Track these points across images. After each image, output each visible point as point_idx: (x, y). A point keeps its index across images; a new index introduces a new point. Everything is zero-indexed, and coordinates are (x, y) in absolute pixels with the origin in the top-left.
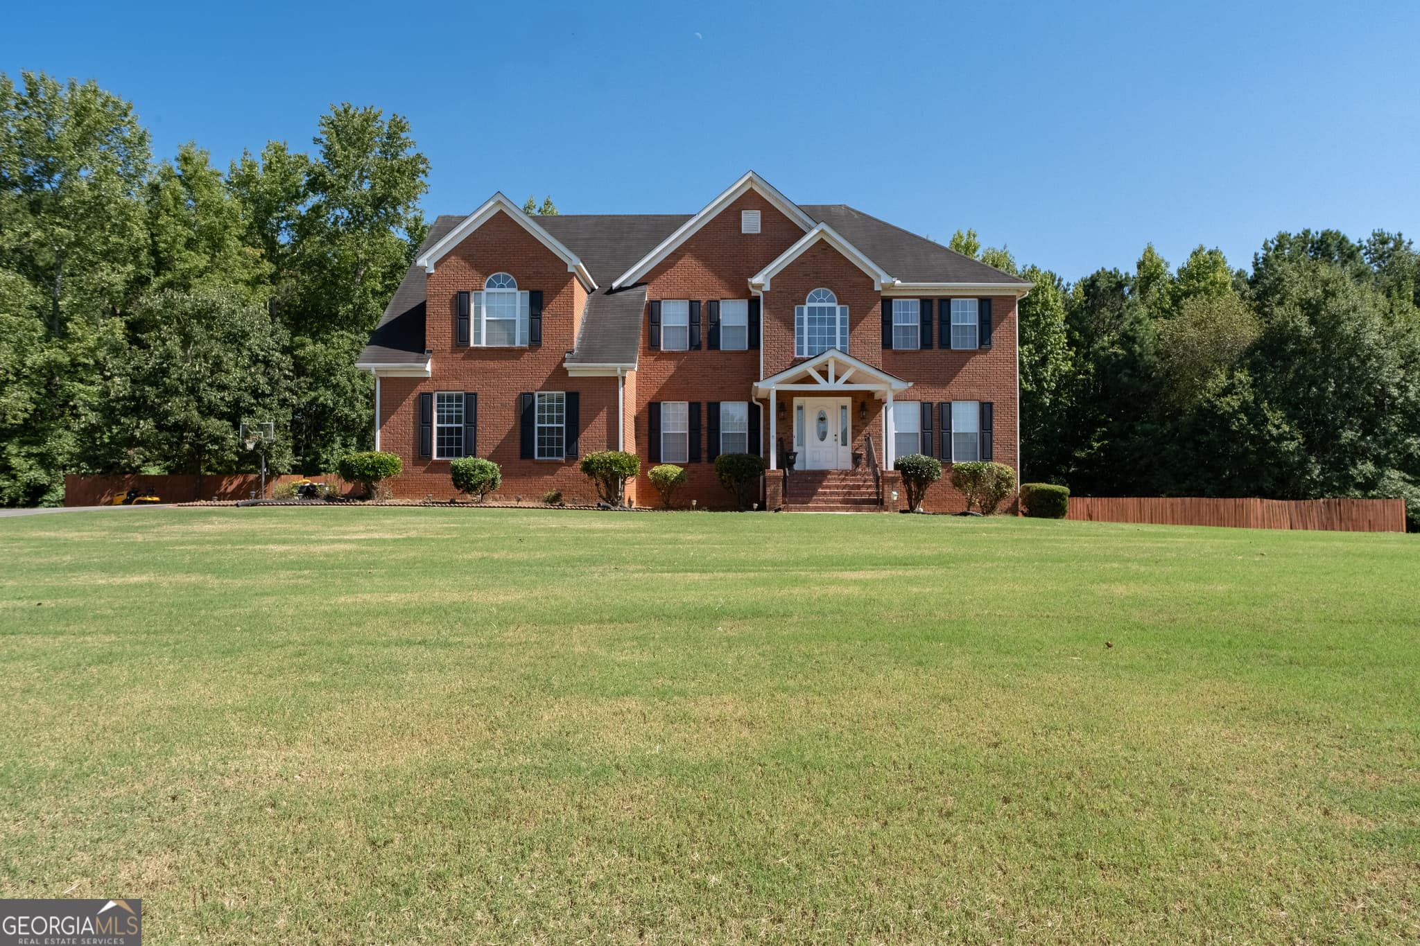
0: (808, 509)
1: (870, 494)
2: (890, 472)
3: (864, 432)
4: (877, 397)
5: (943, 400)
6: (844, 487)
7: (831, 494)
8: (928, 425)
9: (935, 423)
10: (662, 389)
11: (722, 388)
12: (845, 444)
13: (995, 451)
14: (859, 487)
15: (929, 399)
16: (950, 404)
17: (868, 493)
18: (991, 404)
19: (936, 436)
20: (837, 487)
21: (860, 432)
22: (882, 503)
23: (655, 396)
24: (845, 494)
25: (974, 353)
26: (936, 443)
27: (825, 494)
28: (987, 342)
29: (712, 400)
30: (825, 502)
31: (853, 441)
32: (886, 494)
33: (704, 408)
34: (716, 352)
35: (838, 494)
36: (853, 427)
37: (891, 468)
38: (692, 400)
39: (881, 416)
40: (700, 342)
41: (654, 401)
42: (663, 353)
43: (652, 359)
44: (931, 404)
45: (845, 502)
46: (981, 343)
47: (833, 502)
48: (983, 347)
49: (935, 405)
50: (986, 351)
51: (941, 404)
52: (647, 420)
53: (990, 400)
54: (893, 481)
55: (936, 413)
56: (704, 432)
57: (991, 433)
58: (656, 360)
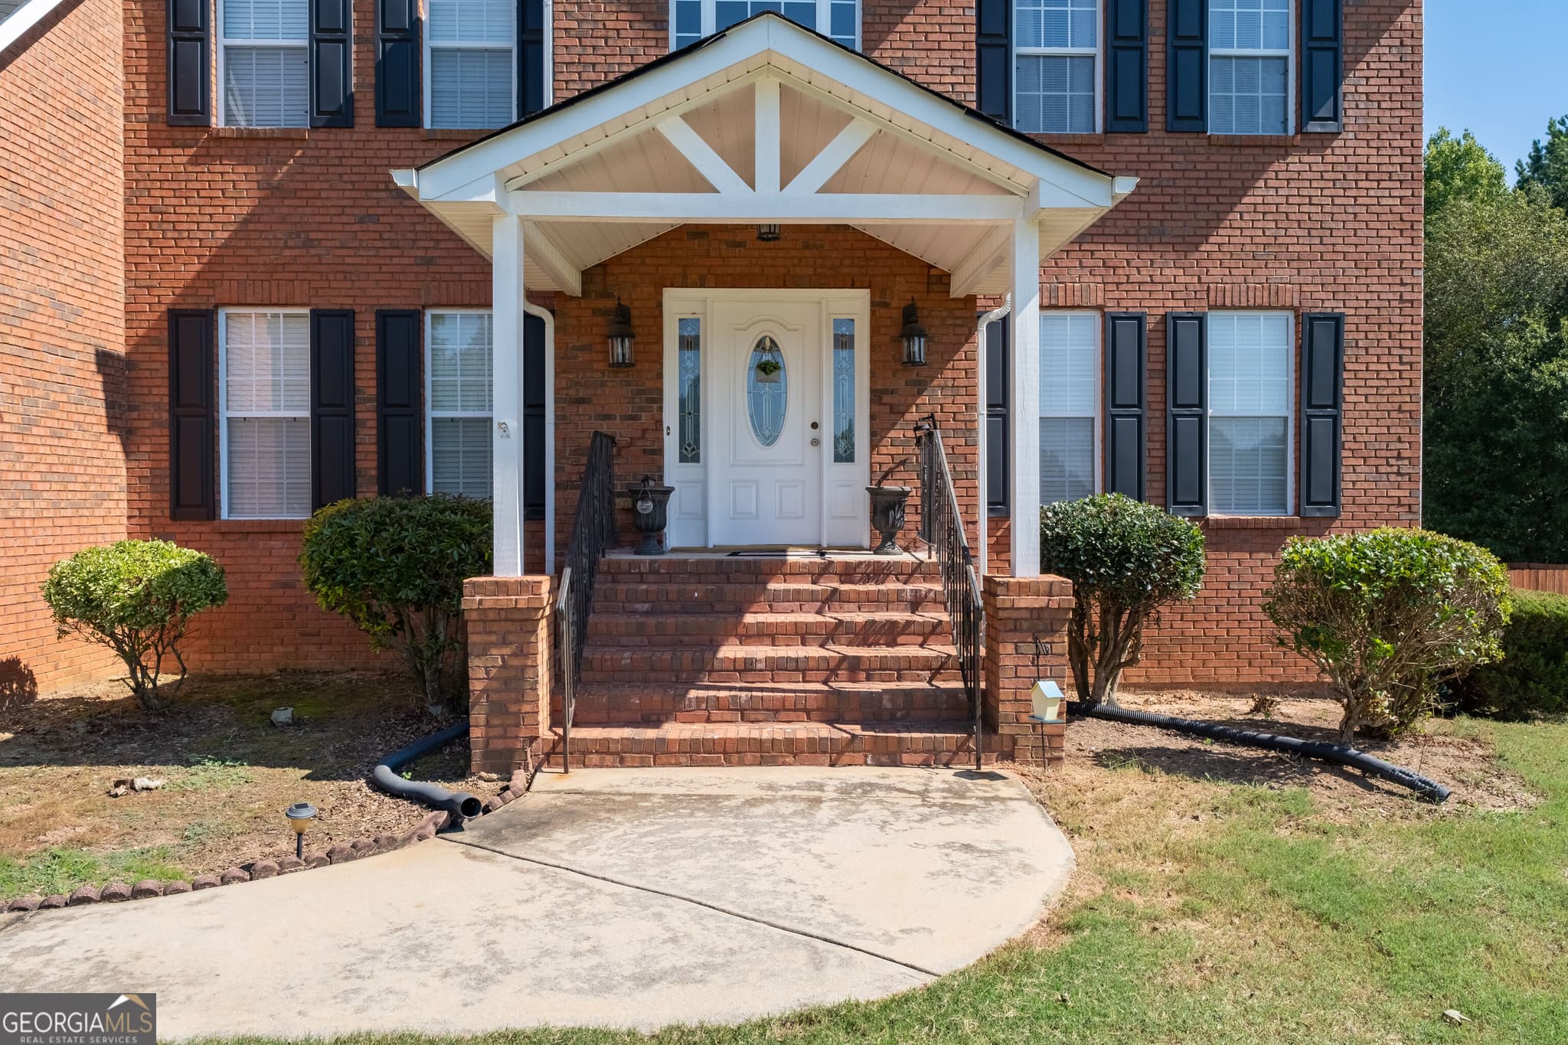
0: (660, 754)
1: (937, 668)
2: (1024, 588)
3: (913, 415)
4: (958, 289)
5: (1178, 307)
6: (832, 634)
7: (777, 667)
8: (1127, 392)
9: (1153, 385)
10: (215, 265)
11: (429, 261)
12: (844, 455)
13: (1347, 477)
14: (891, 633)
15: (1131, 305)
16: (1201, 320)
17: (925, 664)
18: (1337, 320)
19: (1153, 426)
20: (803, 634)
21: (898, 412)
22: (990, 724)
23: (191, 288)
24: (831, 669)
25: (1281, 148)
26: (1153, 448)
27: (747, 667)
28: (1325, 111)
29: (398, 301)
30: (745, 713)
31: (874, 446)
32: (1007, 686)
33: (366, 331)
34: (406, 135)
35: (800, 668)
36: (876, 396)
37: (1026, 563)
38: (324, 304)
39: (971, 358)
40: (350, 99)
41: (190, 304)
42: (218, 139)
43: (181, 156)
44: (1140, 319)
45: (834, 709)
46: (1307, 111)
47: (777, 712)
48: (1313, 127)
49: (1150, 323)
50: (1324, 141)
51: (1171, 322)
52: (164, 371)
53: (1331, 306)
54: (1039, 624)
55: (1153, 352)
56: (367, 414)
57: (1335, 419)
58: (194, 160)
